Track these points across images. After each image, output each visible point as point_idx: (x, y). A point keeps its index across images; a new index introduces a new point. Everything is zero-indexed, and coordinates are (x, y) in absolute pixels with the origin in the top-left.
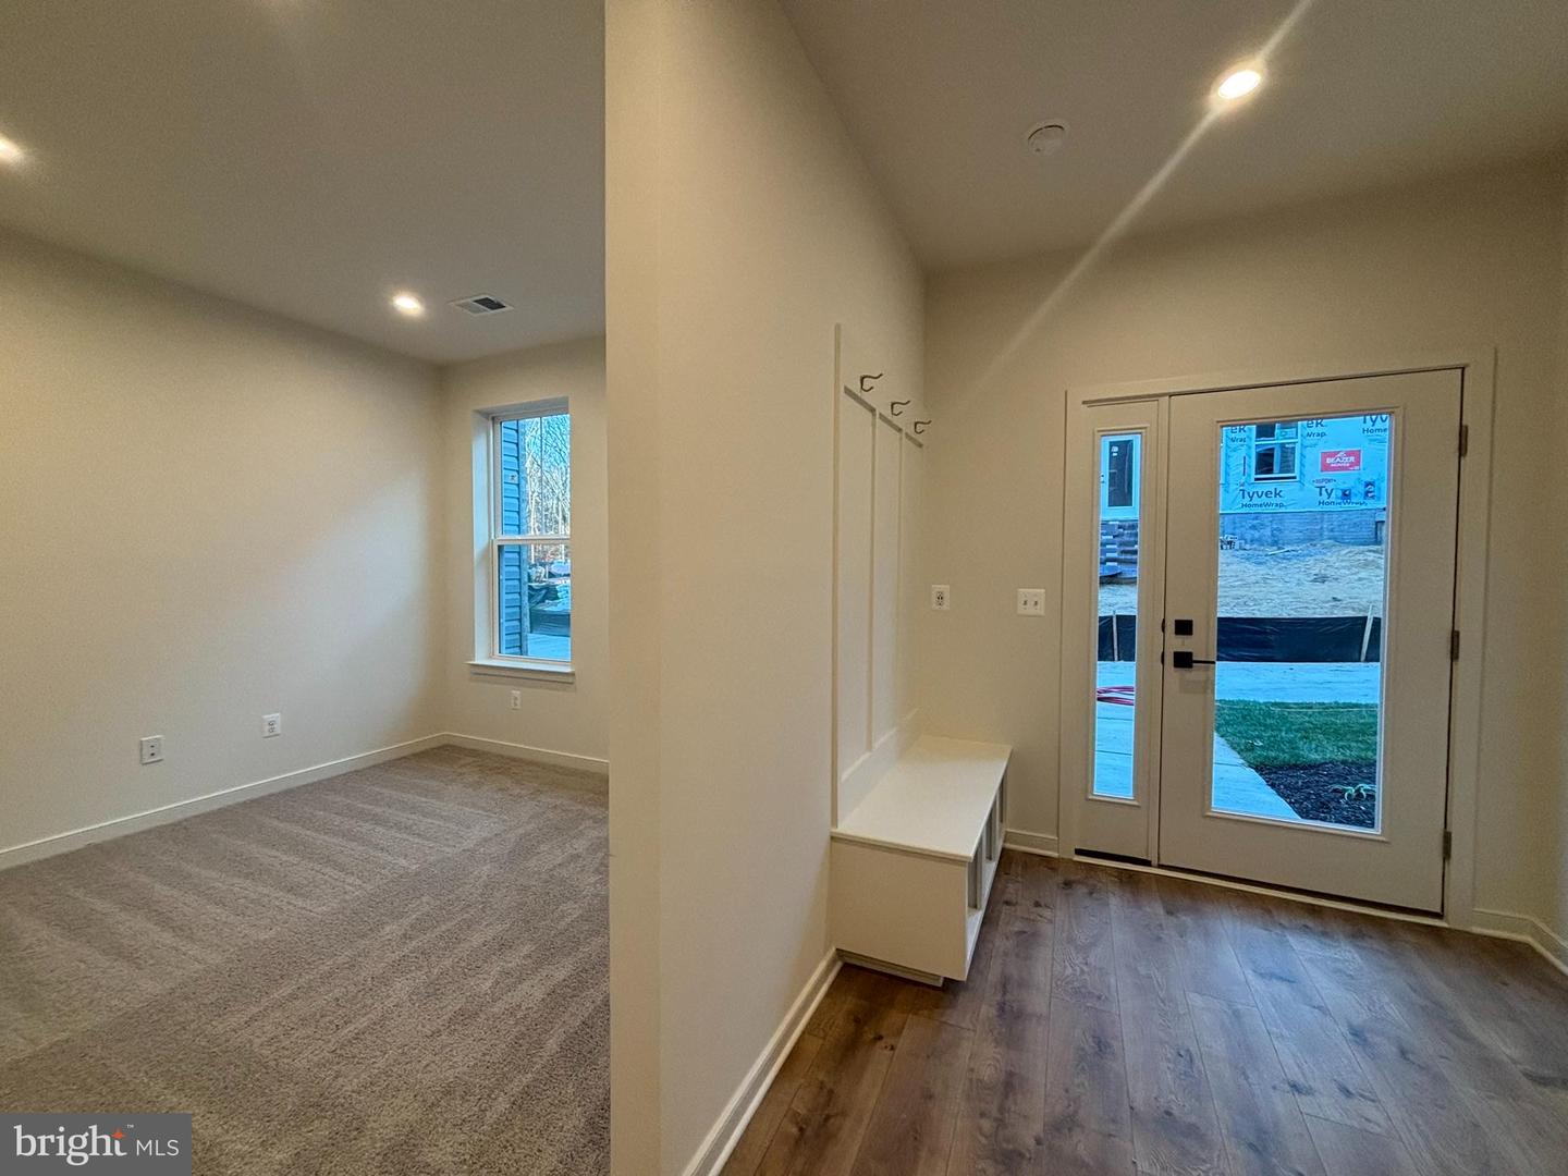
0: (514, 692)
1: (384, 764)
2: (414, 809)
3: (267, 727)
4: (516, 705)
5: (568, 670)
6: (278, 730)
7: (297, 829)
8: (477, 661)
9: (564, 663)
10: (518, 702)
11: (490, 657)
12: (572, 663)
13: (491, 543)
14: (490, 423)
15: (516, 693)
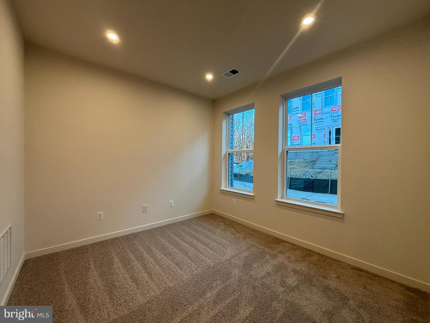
0: (233, 199)
1: (197, 217)
2: (208, 237)
3: (170, 204)
4: (234, 204)
5: (252, 195)
6: (172, 206)
7: (177, 239)
8: (222, 189)
9: (251, 192)
10: (235, 203)
11: (226, 187)
12: (254, 193)
13: (226, 152)
14: (227, 115)
15: (234, 200)
